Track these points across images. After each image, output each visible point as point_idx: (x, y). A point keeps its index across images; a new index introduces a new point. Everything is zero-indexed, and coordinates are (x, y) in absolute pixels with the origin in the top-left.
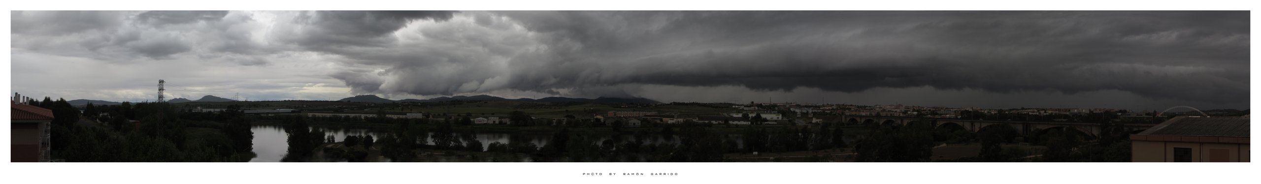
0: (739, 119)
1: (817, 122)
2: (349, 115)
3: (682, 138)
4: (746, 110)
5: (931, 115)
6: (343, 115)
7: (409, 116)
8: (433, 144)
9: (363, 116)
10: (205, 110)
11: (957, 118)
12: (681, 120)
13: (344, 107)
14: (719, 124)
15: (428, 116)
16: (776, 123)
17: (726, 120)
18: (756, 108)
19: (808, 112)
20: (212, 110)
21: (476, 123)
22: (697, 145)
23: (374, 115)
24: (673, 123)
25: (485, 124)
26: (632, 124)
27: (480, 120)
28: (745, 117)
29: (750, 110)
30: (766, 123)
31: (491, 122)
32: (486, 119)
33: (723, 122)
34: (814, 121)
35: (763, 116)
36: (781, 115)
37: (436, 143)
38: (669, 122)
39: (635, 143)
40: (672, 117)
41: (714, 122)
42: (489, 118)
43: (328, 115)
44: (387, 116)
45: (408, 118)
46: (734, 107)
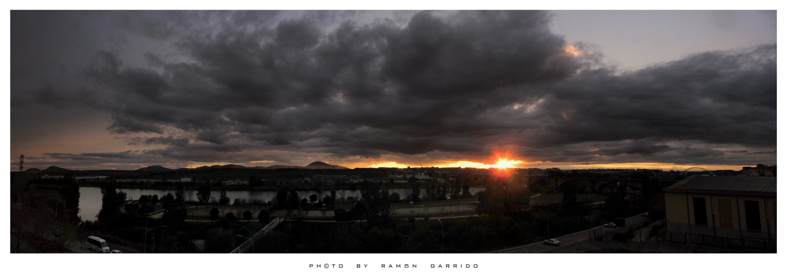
0: (400, 179)
1: (452, 180)
2: (143, 180)
3: (362, 193)
4: (405, 173)
5: (528, 174)
6: (139, 181)
7: (183, 180)
8: (198, 200)
9: (152, 181)
10: (50, 177)
11: (545, 176)
12: (362, 180)
13: (140, 174)
14: (387, 182)
15: (195, 180)
16: (425, 181)
17: (392, 180)
18: (412, 171)
19: (446, 173)
20: (54, 177)
21: (226, 184)
22: (372, 197)
23: (160, 180)
24: (356, 183)
25: (232, 185)
26: (329, 184)
27: (229, 182)
28: (405, 178)
29: (408, 173)
30: (419, 181)
31: (236, 184)
32: (233, 182)
33: (390, 181)
34: (450, 179)
35: (416, 177)
36: (428, 176)
37: (200, 199)
38: (354, 182)
39: (331, 197)
40: (356, 179)
41: (384, 181)
42: (235, 180)
43: (130, 181)
44: (168, 180)
45: (182, 181)
46: (397, 170)
